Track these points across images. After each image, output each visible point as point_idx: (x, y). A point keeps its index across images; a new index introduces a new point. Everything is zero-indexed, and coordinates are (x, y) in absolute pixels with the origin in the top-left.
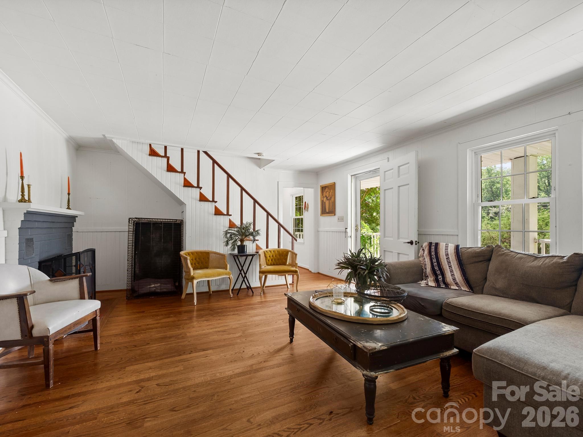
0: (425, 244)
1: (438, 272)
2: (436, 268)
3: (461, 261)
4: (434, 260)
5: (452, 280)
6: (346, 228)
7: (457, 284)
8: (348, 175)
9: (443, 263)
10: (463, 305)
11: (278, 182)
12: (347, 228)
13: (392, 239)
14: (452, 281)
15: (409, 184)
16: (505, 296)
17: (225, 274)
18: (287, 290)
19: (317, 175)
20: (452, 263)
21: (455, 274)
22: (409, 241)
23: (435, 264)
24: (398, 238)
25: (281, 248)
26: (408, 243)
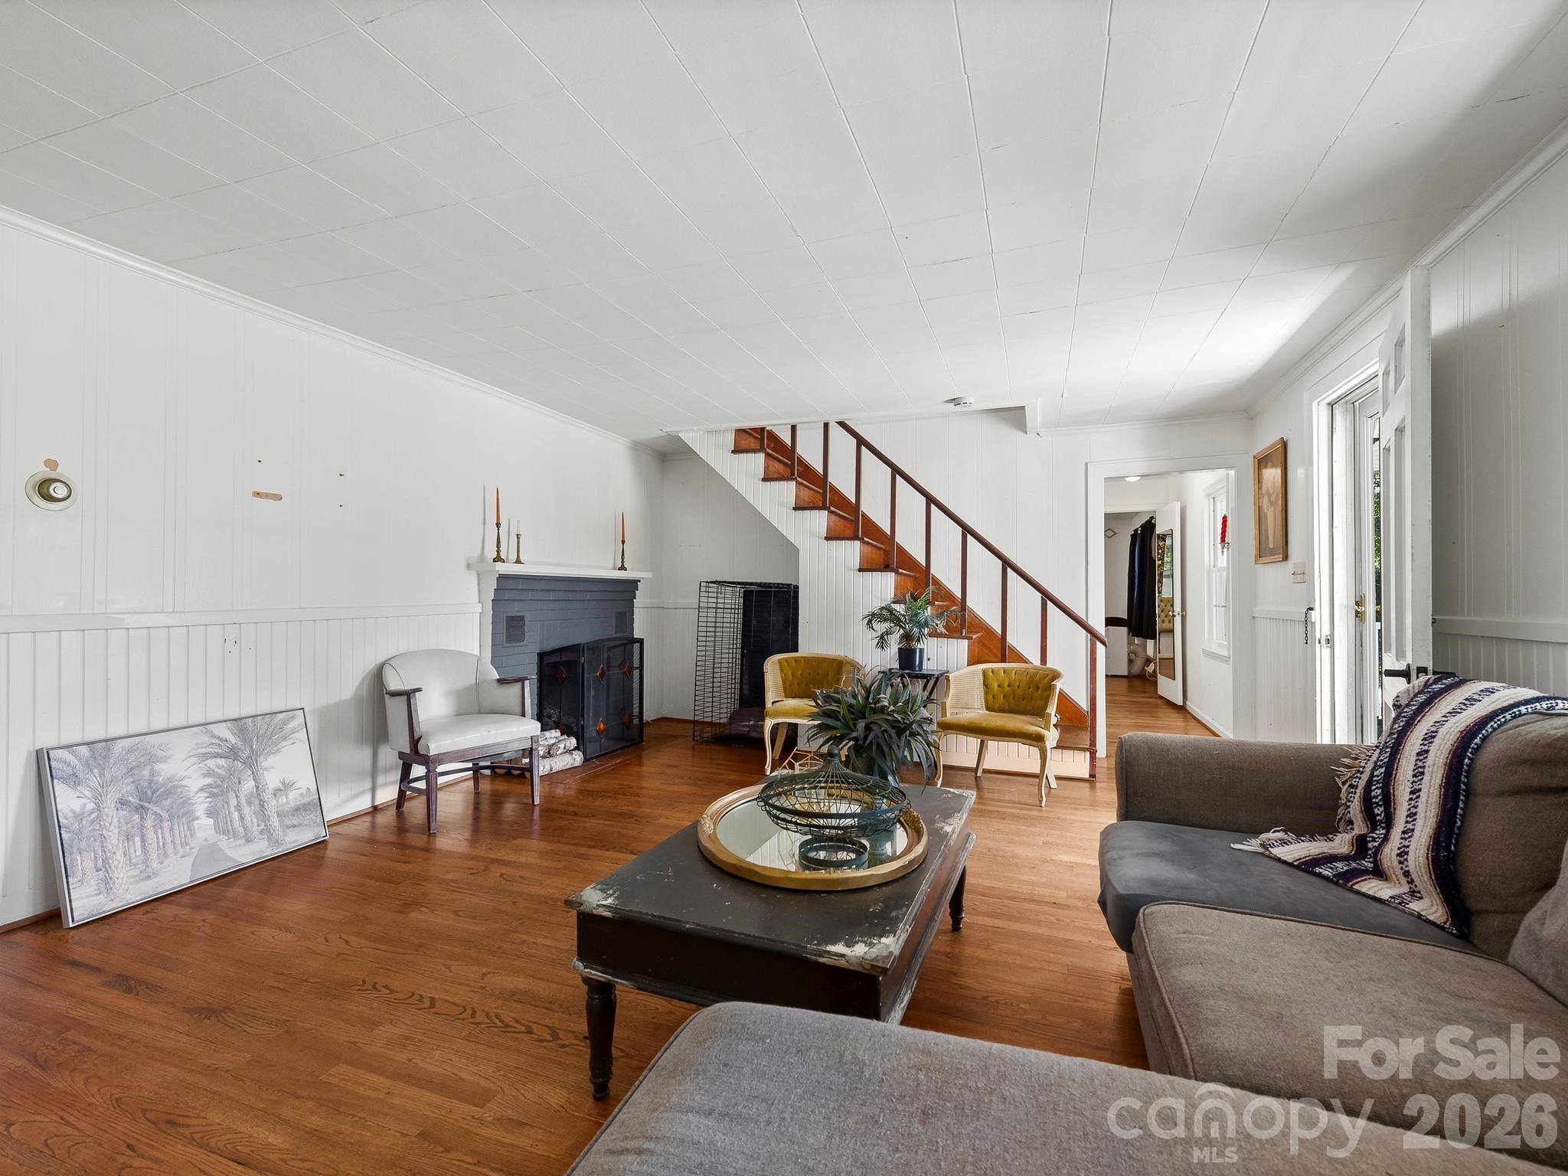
8: (1315, 404)
11: (1086, 465)
12: (1311, 609)
25: (1048, 666)
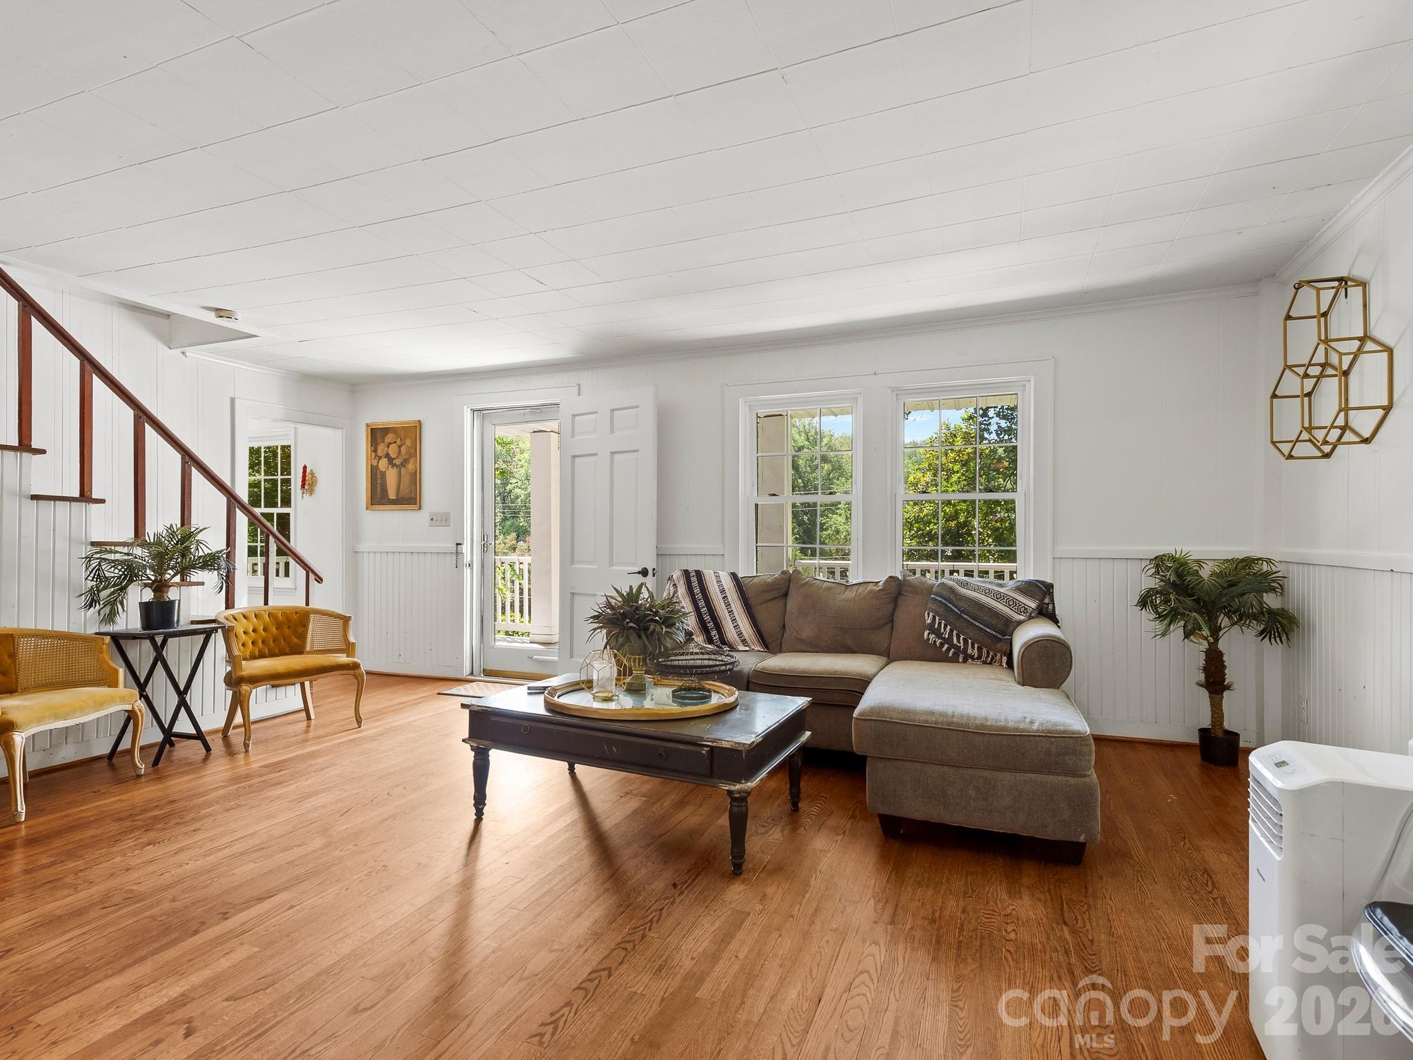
0: (677, 574)
1: (711, 625)
2: (707, 618)
3: (747, 600)
4: (702, 603)
5: (735, 635)
6: (457, 544)
7: (744, 642)
8: (465, 407)
9: (718, 608)
10: (783, 670)
11: (233, 401)
12: (460, 544)
13: (596, 567)
14: (737, 638)
15: (637, 451)
16: (814, 650)
17: (118, 700)
18: (308, 726)
19: (352, 392)
20: (732, 605)
21: (740, 625)
22: (639, 569)
23: (704, 610)
24: (611, 564)
25: (274, 605)
26: (639, 573)
